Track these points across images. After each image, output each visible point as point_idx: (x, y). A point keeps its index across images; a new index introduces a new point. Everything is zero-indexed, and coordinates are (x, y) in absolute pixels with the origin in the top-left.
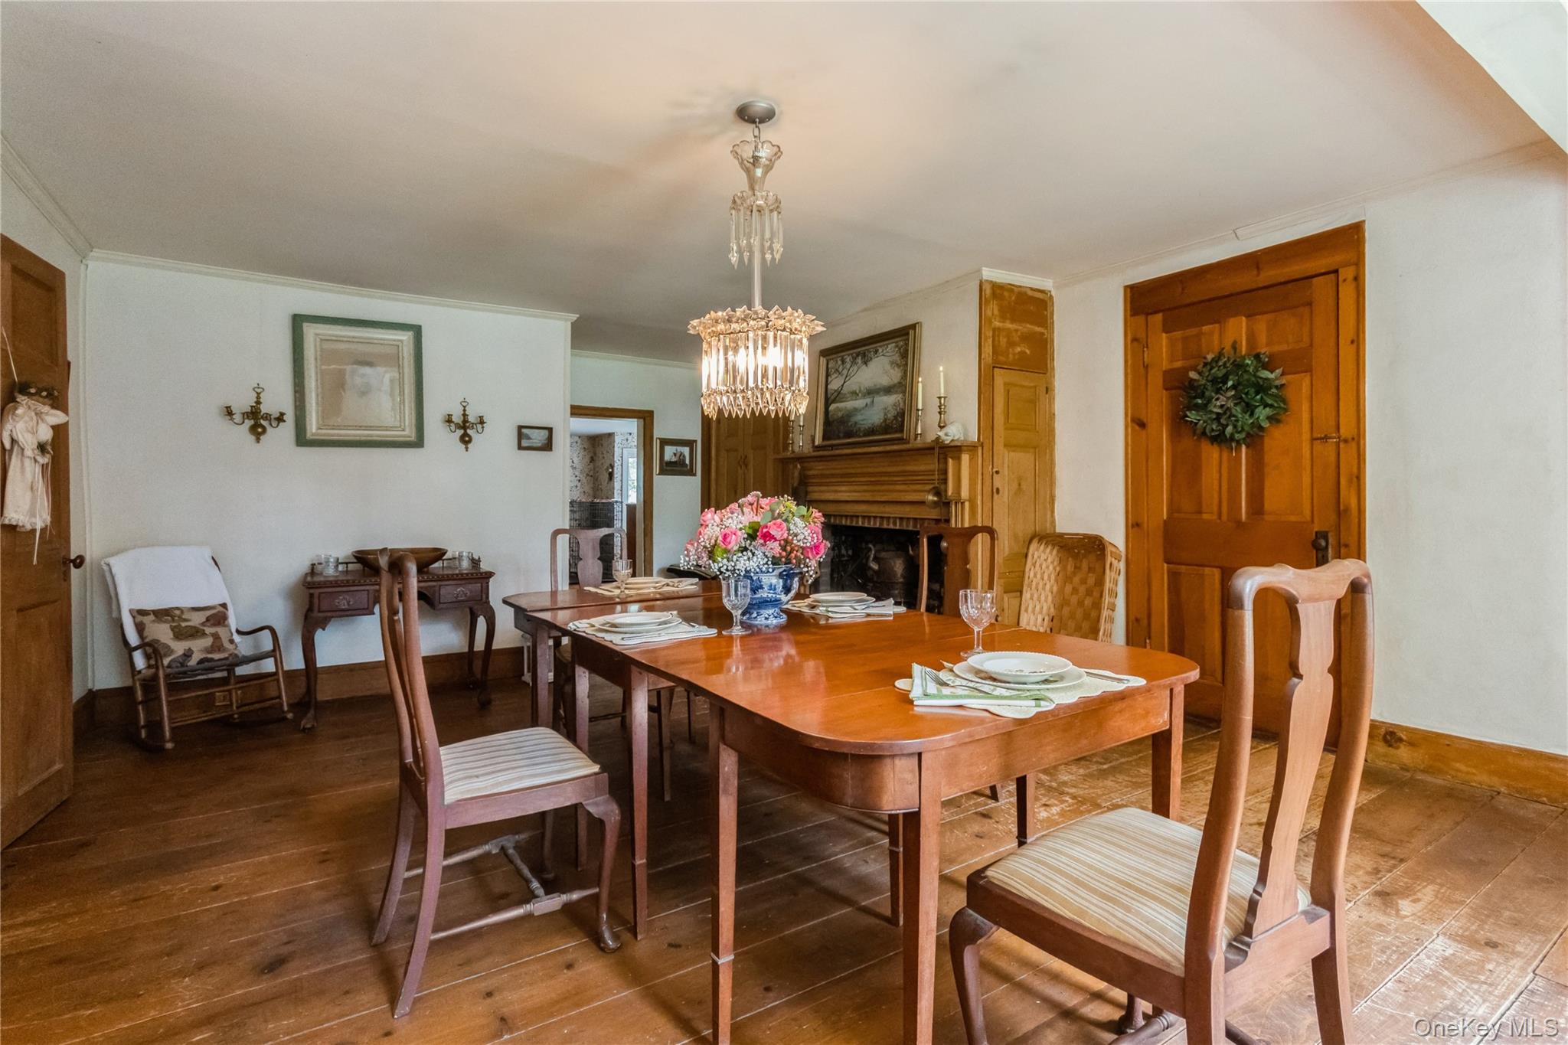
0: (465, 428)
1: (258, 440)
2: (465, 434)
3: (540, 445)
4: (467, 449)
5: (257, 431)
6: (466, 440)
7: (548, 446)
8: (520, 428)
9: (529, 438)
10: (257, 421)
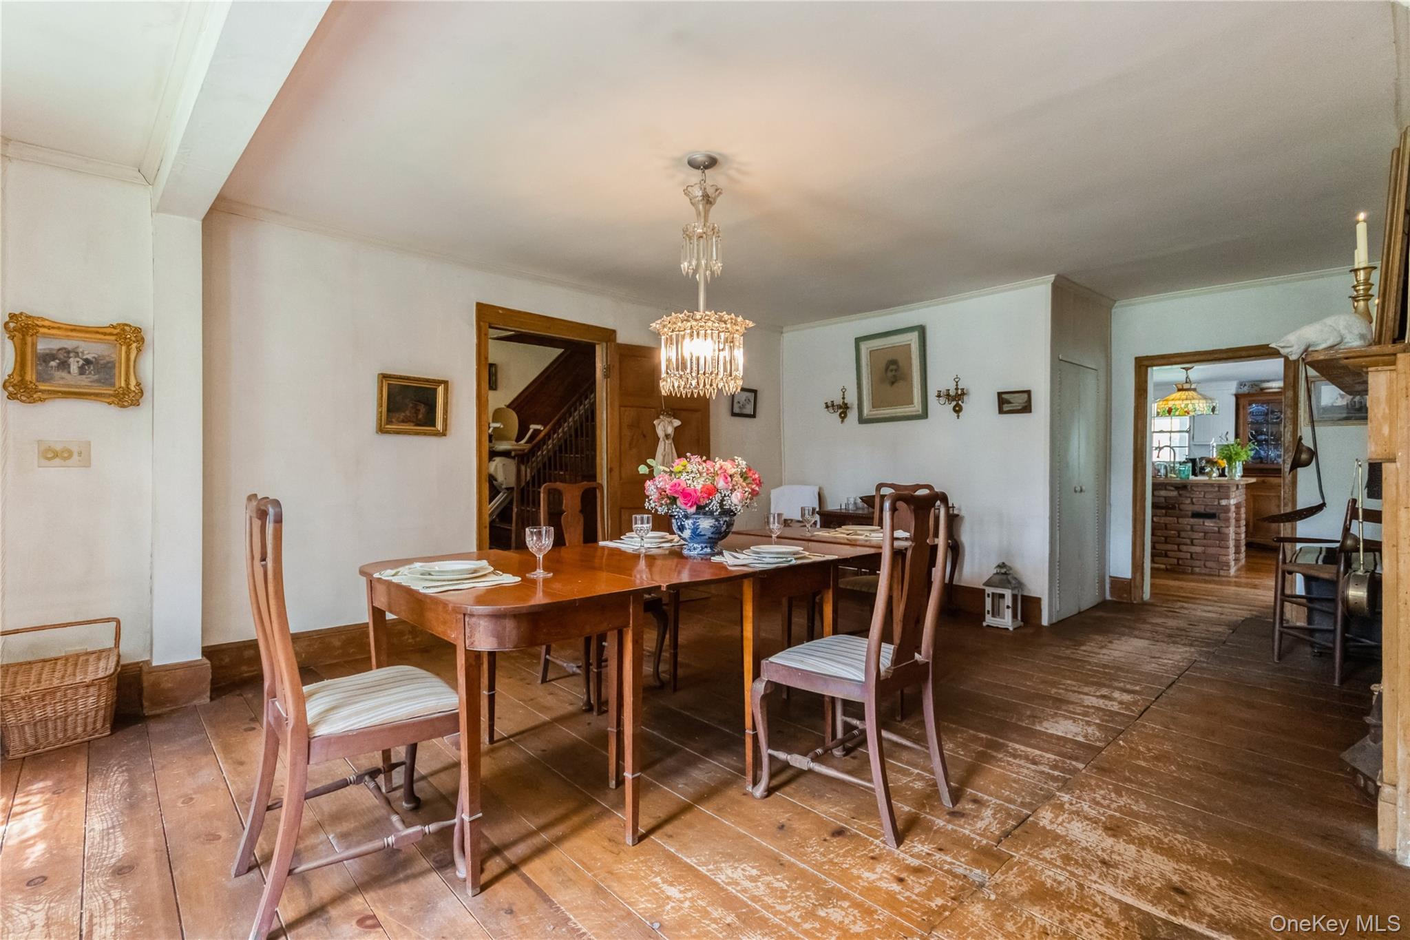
0: (956, 399)
1: (842, 421)
2: (957, 405)
3: (1020, 408)
4: (958, 417)
5: (843, 416)
6: (958, 410)
7: (1027, 408)
8: (1000, 394)
9: (1009, 402)
10: (843, 410)
